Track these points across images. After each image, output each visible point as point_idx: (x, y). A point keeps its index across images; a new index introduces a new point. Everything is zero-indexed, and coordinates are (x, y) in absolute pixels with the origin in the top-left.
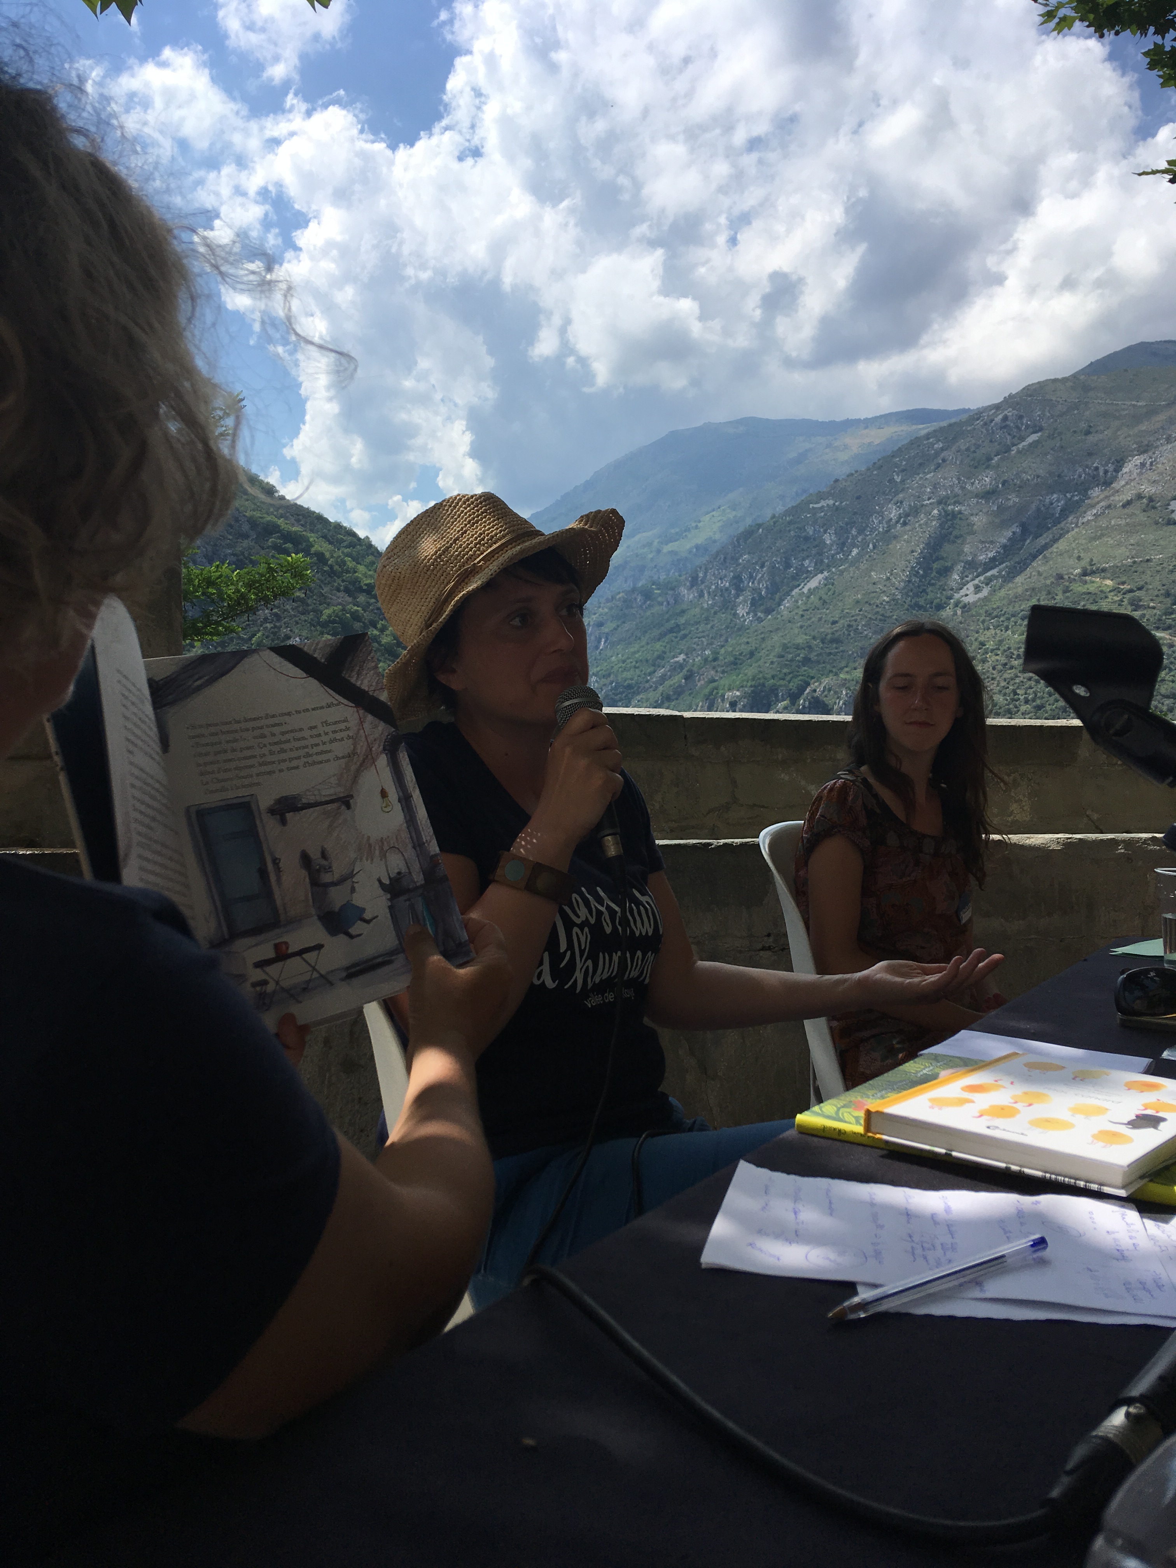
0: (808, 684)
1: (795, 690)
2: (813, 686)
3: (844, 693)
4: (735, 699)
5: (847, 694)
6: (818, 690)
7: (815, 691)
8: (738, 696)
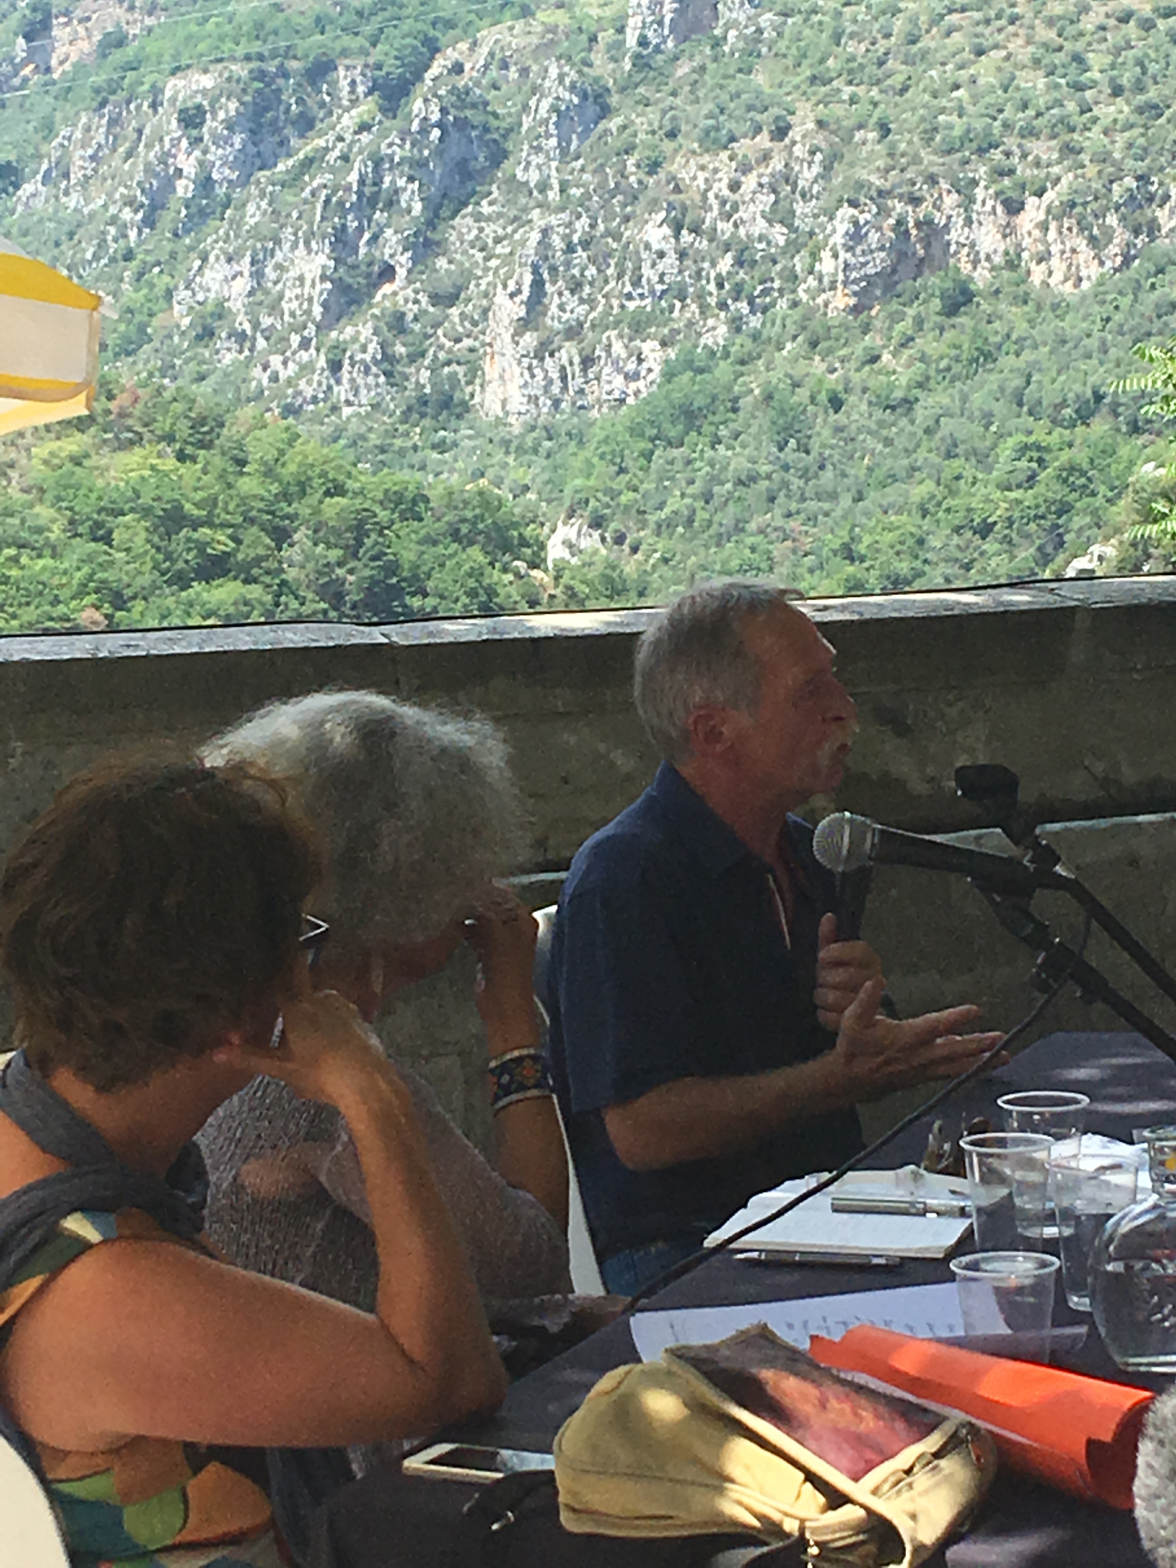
0: (434, 49)
1: (391, 66)
2: (450, 55)
3: (553, 72)
4: (199, 99)
5: (561, 78)
6: (467, 67)
7: (458, 69)
8: (204, 92)
